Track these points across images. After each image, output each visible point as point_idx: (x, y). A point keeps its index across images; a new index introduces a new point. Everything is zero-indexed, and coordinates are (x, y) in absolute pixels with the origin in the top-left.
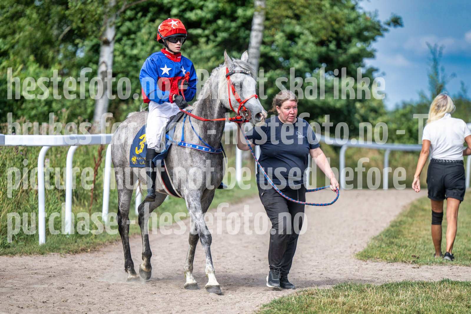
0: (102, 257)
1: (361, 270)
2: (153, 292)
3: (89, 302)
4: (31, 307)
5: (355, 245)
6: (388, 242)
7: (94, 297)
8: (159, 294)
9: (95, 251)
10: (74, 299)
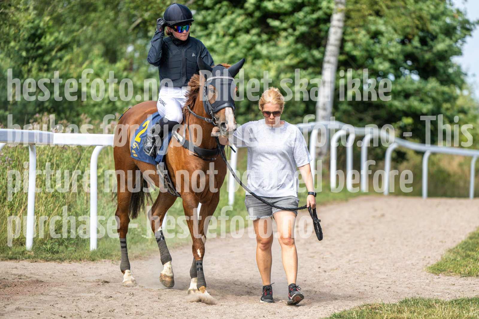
1: (432, 284)
3: (137, 312)
7: (143, 307)
10: (122, 309)
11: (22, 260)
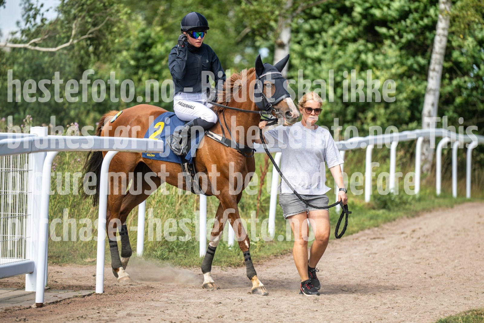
2: (315, 309)
3: (246, 318)
7: (252, 313)
8: (321, 311)
10: (231, 315)
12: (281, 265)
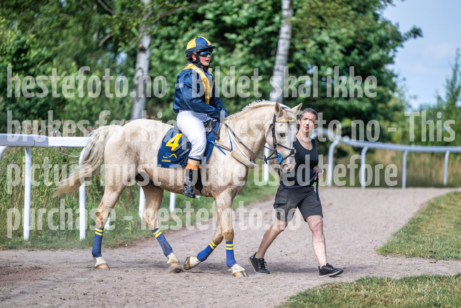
0: (139, 252)
1: (381, 264)
2: (187, 285)
3: (126, 294)
4: (72, 299)
5: (376, 241)
6: (407, 238)
7: (131, 289)
8: (192, 287)
9: (132, 246)
10: (113, 291)
11: (21, 249)
12: (152, 245)
